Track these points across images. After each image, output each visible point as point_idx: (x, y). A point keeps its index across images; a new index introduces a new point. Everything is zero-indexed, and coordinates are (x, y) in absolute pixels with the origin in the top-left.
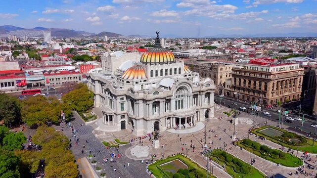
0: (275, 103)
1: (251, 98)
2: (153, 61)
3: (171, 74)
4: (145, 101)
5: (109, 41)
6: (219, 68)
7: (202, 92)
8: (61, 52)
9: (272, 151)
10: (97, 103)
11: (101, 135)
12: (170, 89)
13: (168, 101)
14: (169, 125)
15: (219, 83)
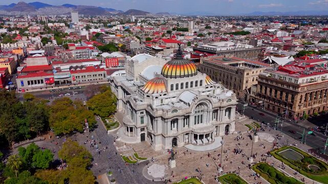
0: (302, 116)
1: (276, 108)
2: (174, 74)
3: (191, 86)
4: (163, 119)
5: (136, 22)
6: (245, 73)
7: (223, 107)
8: (88, 38)
9: (287, 181)
10: (119, 107)
11: (121, 147)
12: (189, 105)
13: (187, 117)
14: (187, 141)
15: (244, 88)
